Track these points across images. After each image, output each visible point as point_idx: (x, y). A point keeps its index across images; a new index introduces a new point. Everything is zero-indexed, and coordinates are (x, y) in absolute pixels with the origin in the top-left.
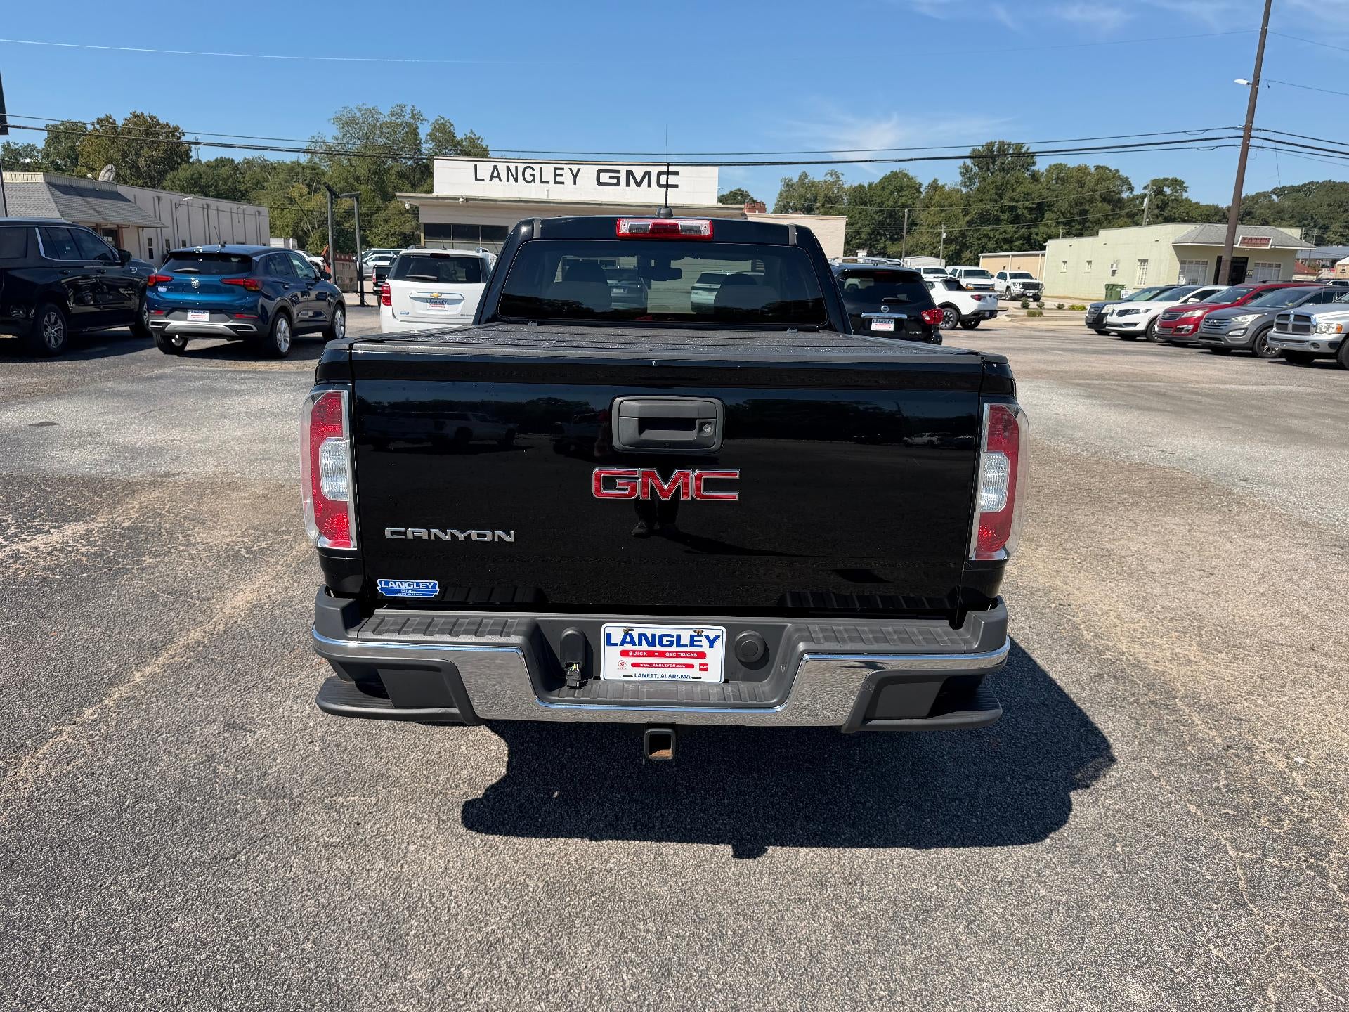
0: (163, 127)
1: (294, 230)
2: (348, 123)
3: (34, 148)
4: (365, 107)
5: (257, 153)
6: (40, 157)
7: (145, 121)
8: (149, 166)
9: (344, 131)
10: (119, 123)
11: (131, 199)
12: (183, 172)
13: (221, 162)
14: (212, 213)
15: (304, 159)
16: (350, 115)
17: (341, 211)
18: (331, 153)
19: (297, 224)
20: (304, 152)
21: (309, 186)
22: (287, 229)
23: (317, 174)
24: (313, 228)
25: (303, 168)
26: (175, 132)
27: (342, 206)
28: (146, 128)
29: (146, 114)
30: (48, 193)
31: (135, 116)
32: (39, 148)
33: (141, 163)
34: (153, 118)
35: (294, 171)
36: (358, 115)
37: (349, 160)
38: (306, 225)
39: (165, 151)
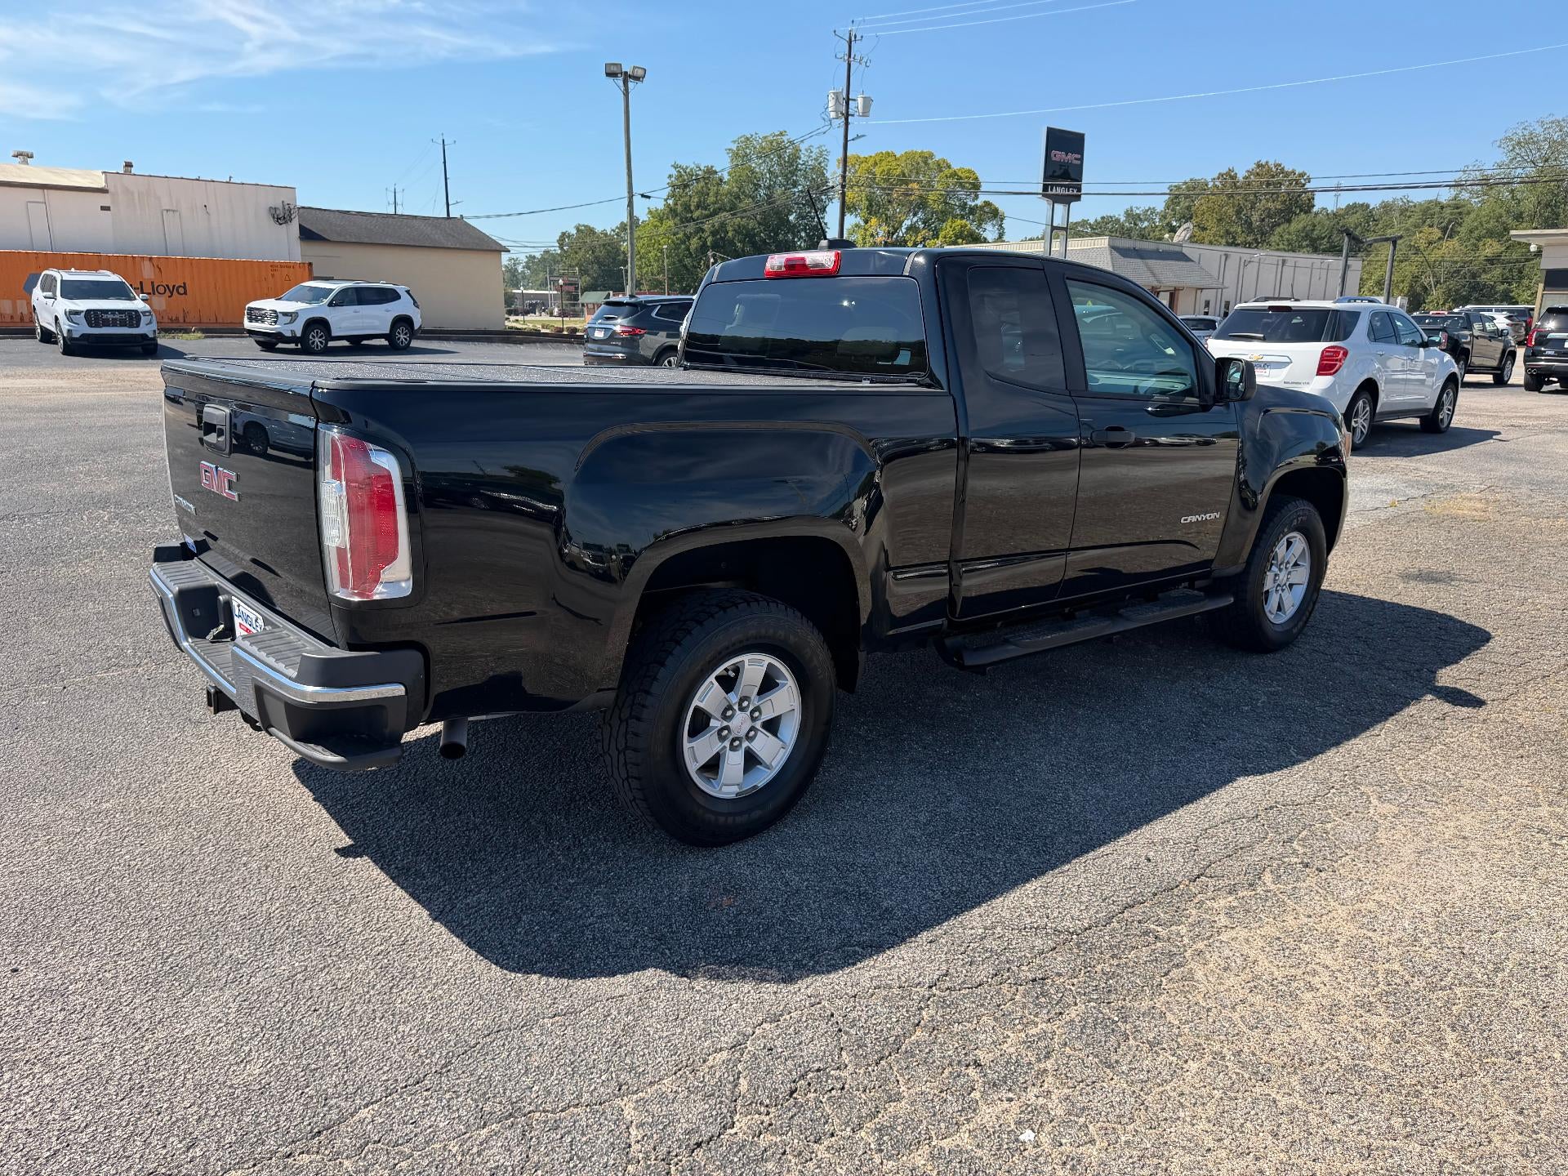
0: (1287, 174)
1: (1411, 286)
2: (1522, 144)
3: (1153, 211)
4: (1552, 119)
5: (1399, 194)
6: (1157, 220)
7: (1270, 170)
8: (1263, 220)
9: (1512, 155)
10: (1240, 177)
11: (1196, 259)
12: (1299, 223)
13: (1353, 208)
14: (1288, 271)
15: (1445, 196)
16: (1526, 133)
17: (1482, 258)
18: (1486, 183)
19: (1416, 278)
20: (1450, 186)
21: (1444, 230)
22: (1401, 285)
23: (1460, 213)
24: (1438, 282)
25: (1442, 208)
26: (1299, 179)
27: (1484, 253)
28: (1269, 177)
29: (1271, 163)
30: (1109, 257)
31: (1259, 165)
32: (1158, 211)
33: (1255, 217)
34: (1277, 165)
35: (1428, 212)
36: (1539, 130)
37: (1512, 191)
38: (1427, 280)
39: (1284, 202)
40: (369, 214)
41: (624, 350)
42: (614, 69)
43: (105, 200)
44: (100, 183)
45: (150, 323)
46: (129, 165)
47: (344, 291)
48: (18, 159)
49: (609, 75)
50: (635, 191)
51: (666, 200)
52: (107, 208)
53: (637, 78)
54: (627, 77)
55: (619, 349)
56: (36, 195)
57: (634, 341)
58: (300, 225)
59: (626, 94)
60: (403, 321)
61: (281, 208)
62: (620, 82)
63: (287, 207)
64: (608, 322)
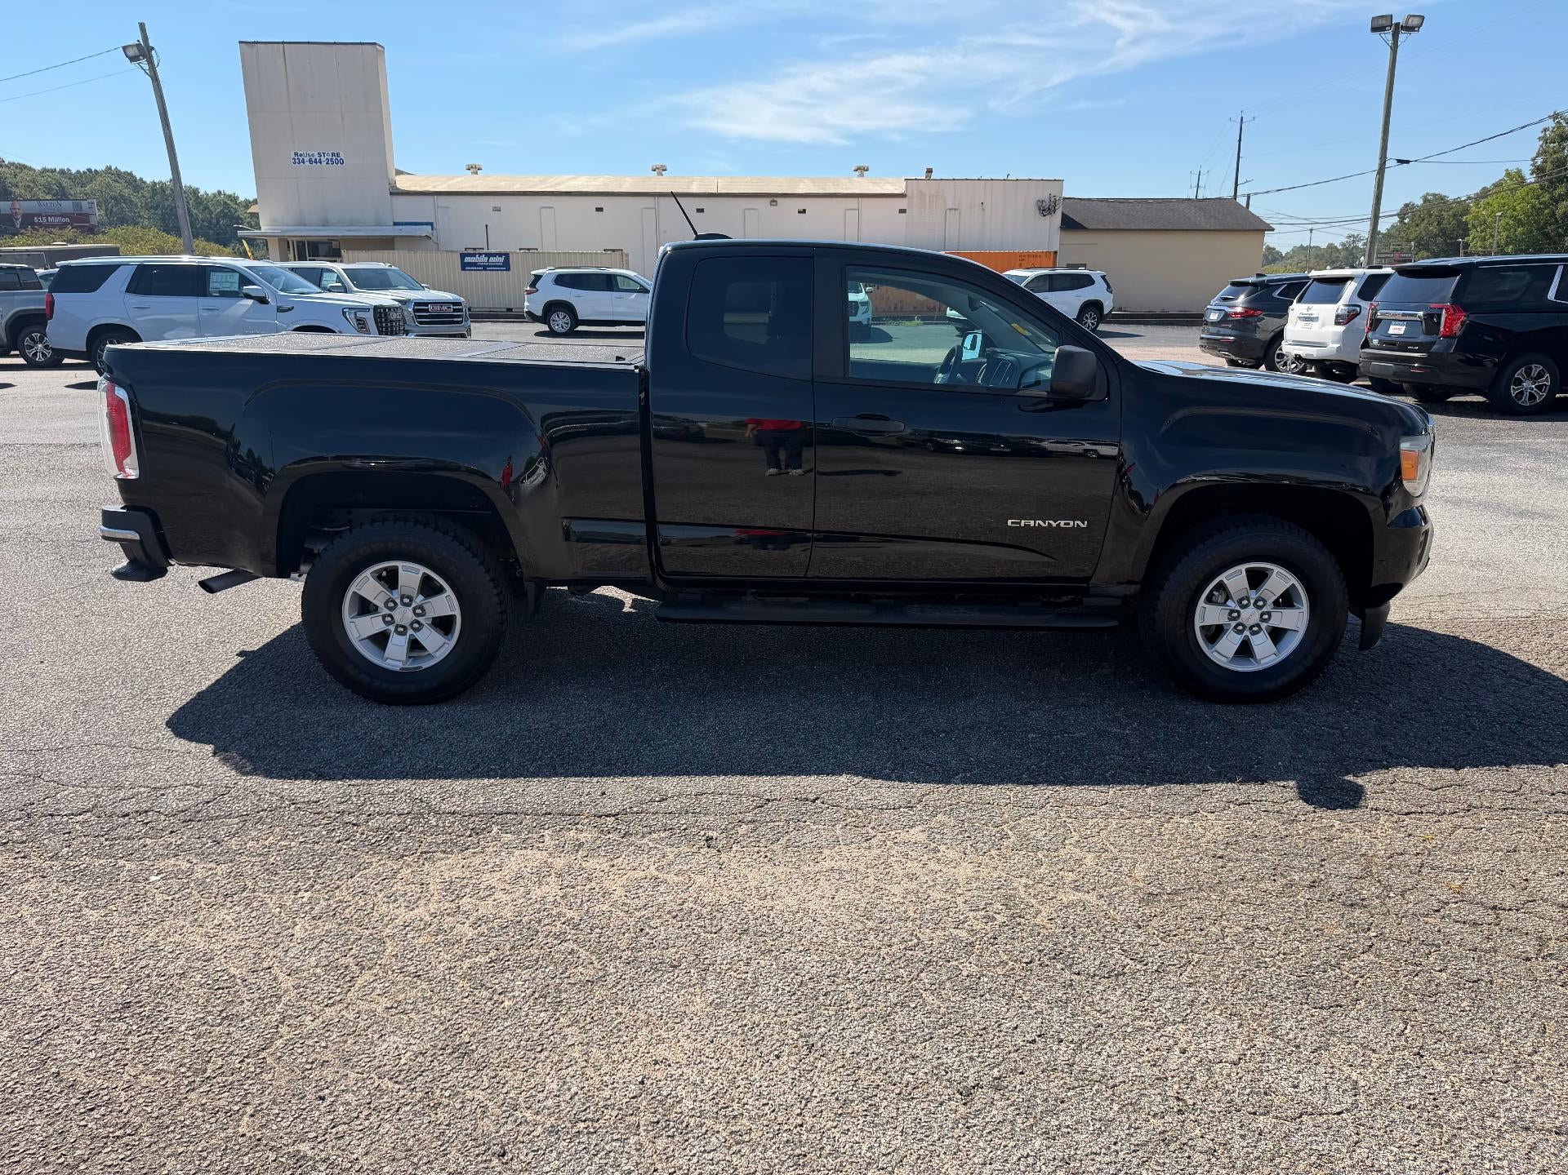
40: (1126, 201)
41: (1233, 332)
42: (1383, 22)
43: (902, 203)
44: (900, 189)
45: (866, 312)
46: (930, 171)
47: (1038, 278)
48: (857, 173)
49: (1374, 29)
50: (1388, 156)
51: (1533, 160)
52: (902, 211)
53: (1410, 29)
54: (1398, 29)
55: (1229, 331)
56: (853, 202)
57: (1248, 323)
58: (1063, 214)
59: (1394, 49)
60: (1094, 306)
61: (1047, 202)
62: (1389, 36)
63: (1053, 199)
64: (1226, 303)
